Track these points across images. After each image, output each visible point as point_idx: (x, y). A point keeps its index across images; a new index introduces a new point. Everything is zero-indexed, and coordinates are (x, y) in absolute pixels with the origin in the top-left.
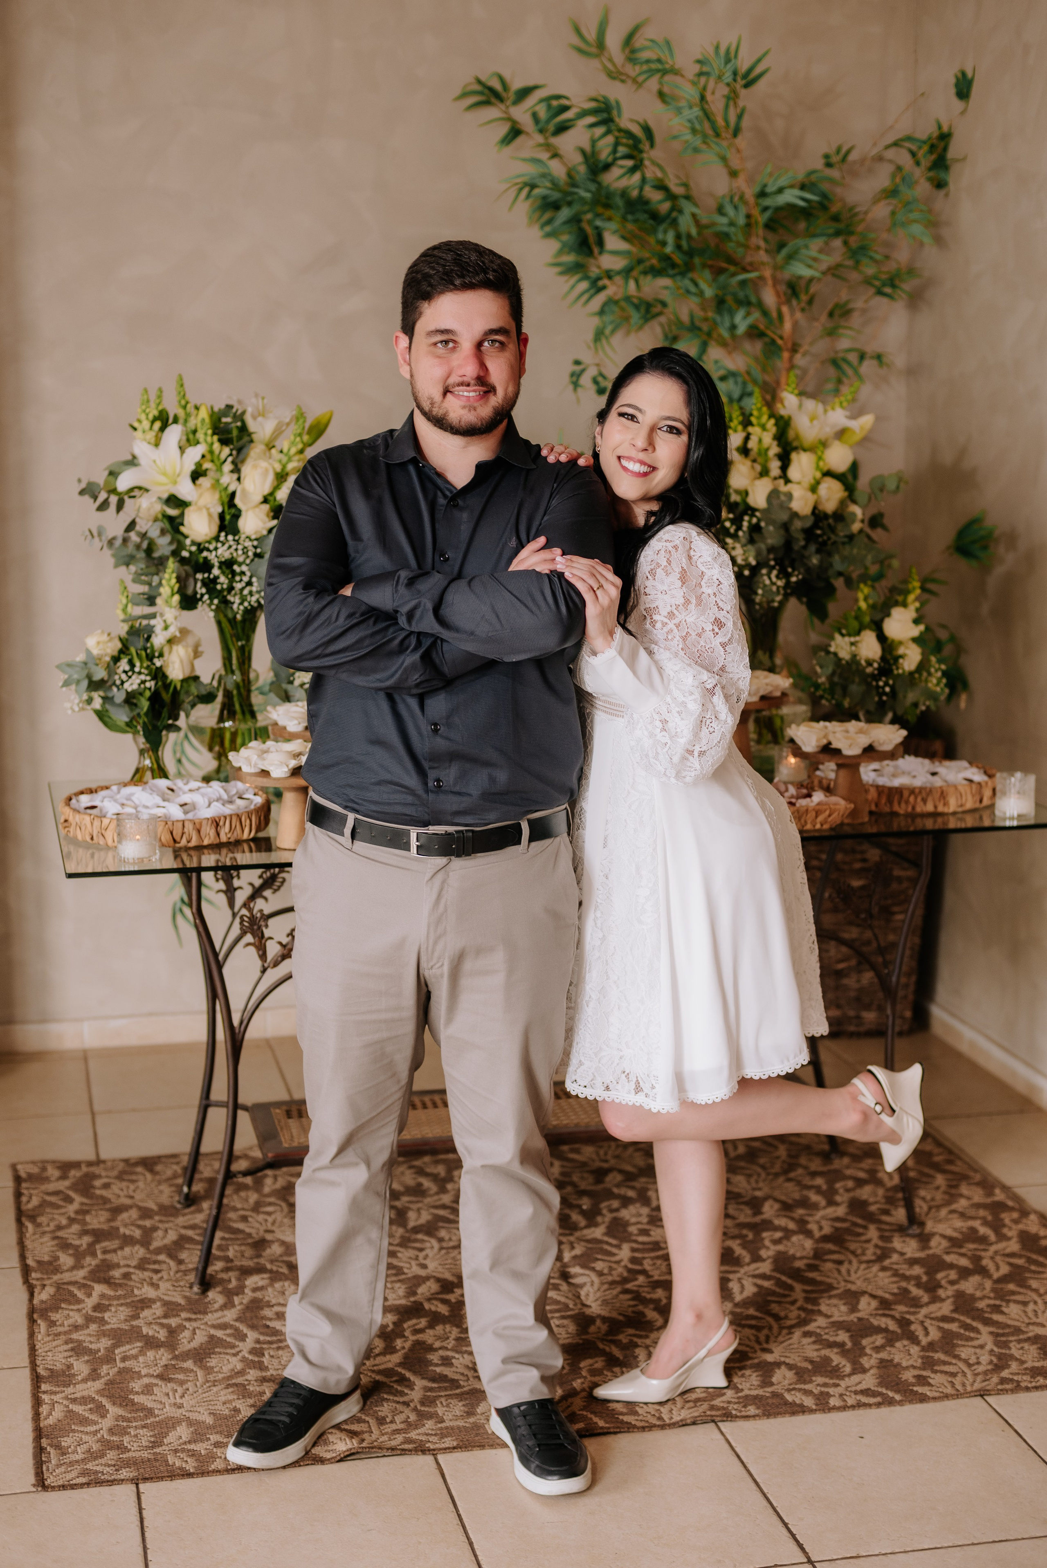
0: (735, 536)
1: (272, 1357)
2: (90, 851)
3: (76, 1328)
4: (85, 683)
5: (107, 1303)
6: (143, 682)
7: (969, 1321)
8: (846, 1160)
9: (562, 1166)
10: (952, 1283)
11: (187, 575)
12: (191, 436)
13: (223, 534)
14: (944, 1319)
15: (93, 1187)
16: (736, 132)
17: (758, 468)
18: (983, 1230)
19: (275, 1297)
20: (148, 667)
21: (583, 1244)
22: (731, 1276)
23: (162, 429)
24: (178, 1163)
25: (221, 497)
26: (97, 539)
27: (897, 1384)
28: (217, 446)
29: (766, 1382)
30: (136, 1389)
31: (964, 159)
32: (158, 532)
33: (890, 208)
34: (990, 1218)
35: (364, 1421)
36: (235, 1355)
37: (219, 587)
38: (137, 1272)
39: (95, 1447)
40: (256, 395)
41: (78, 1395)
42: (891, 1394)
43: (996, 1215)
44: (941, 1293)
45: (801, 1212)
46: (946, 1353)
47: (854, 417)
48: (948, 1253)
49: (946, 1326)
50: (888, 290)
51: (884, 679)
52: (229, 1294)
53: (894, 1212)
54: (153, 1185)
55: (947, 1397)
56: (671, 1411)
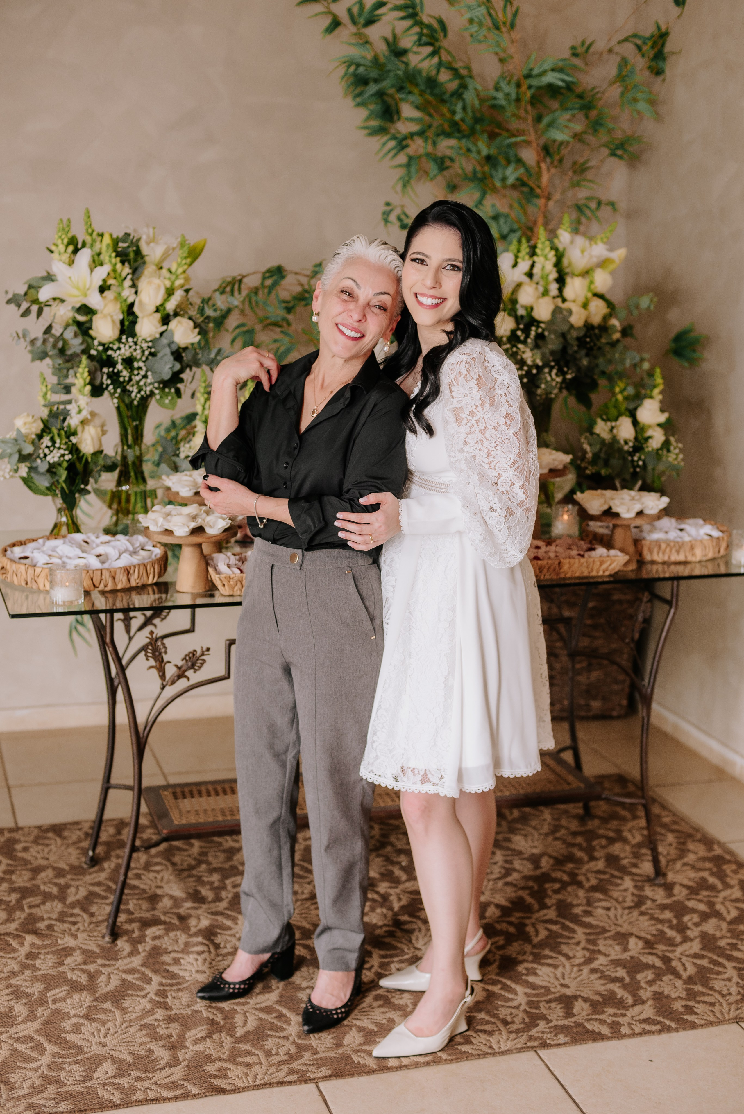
0: (524, 342)
1: (174, 998)
2: (25, 594)
3: (14, 974)
4: (16, 456)
5: (37, 951)
6: (63, 455)
7: (715, 957)
8: (597, 822)
9: (381, 829)
10: (697, 925)
11: (96, 370)
12: (96, 258)
13: (124, 337)
14: (696, 956)
15: (15, 850)
16: (512, 26)
17: (541, 289)
18: (712, 880)
19: (170, 945)
20: (66, 443)
21: (407, 895)
22: (527, 921)
23: (76, 251)
24: (80, 829)
25: (121, 307)
26: (22, 340)
27: (671, 1013)
28: (119, 266)
29: (569, 1013)
30: (67, 1028)
31: (679, 52)
32: (72, 335)
33: (621, 90)
34: (715, 869)
35: (255, 1054)
36: (144, 997)
37: (121, 379)
38: (58, 924)
39: (38, 1082)
40: (147, 226)
41: (20, 1035)
42: (667, 1022)
43: (719, 867)
44: (689, 933)
45: (570, 866)
46: (703, 985)
47: (611, 250)
48: (689, 899)
49: (699, 962)
50: (619, 152)
51: (637, 455)
52: (135, 942)
53: (640, 865)
54: (63, 848)
55: (711, 1024)
56: (499, 1041)
